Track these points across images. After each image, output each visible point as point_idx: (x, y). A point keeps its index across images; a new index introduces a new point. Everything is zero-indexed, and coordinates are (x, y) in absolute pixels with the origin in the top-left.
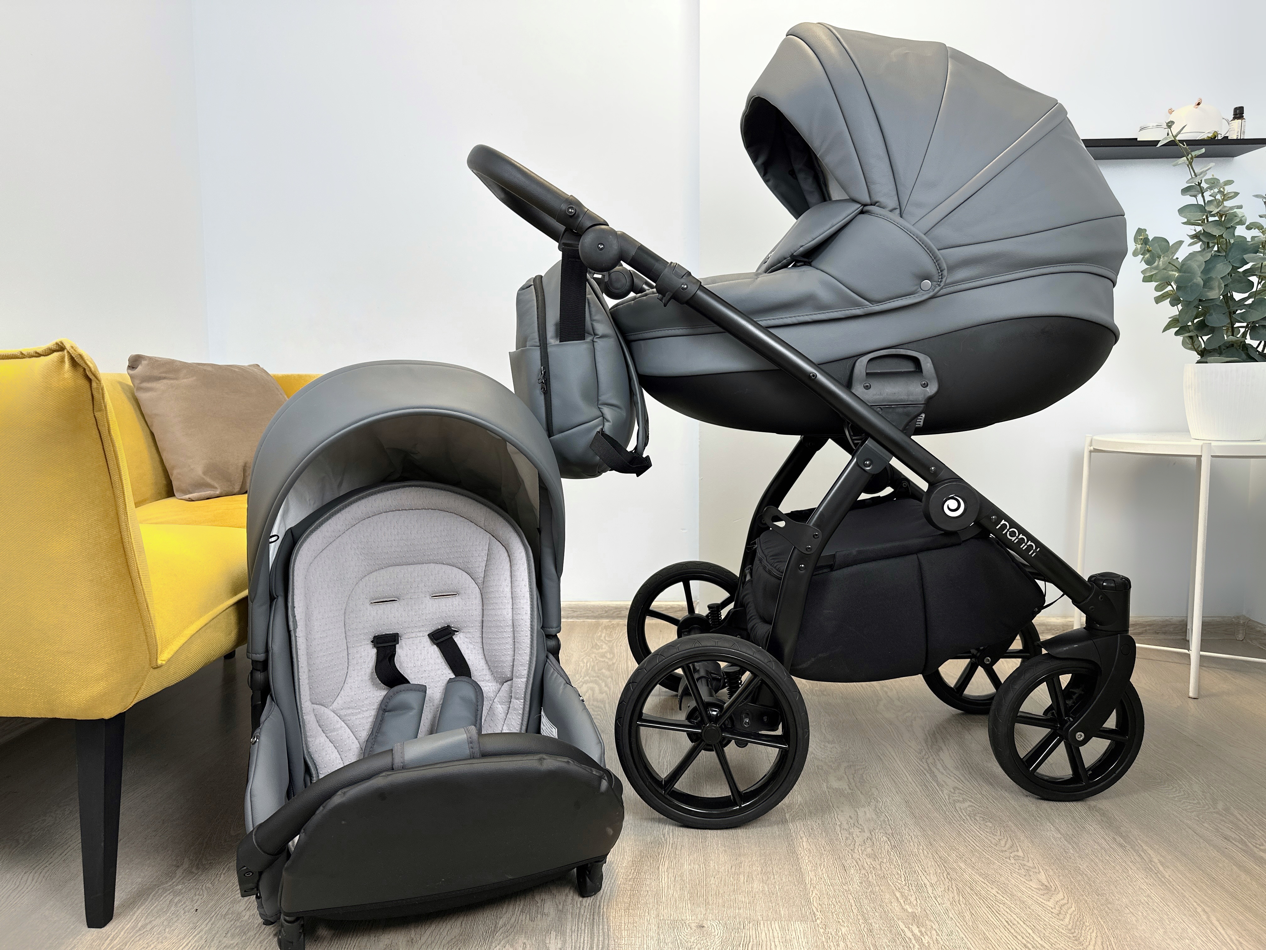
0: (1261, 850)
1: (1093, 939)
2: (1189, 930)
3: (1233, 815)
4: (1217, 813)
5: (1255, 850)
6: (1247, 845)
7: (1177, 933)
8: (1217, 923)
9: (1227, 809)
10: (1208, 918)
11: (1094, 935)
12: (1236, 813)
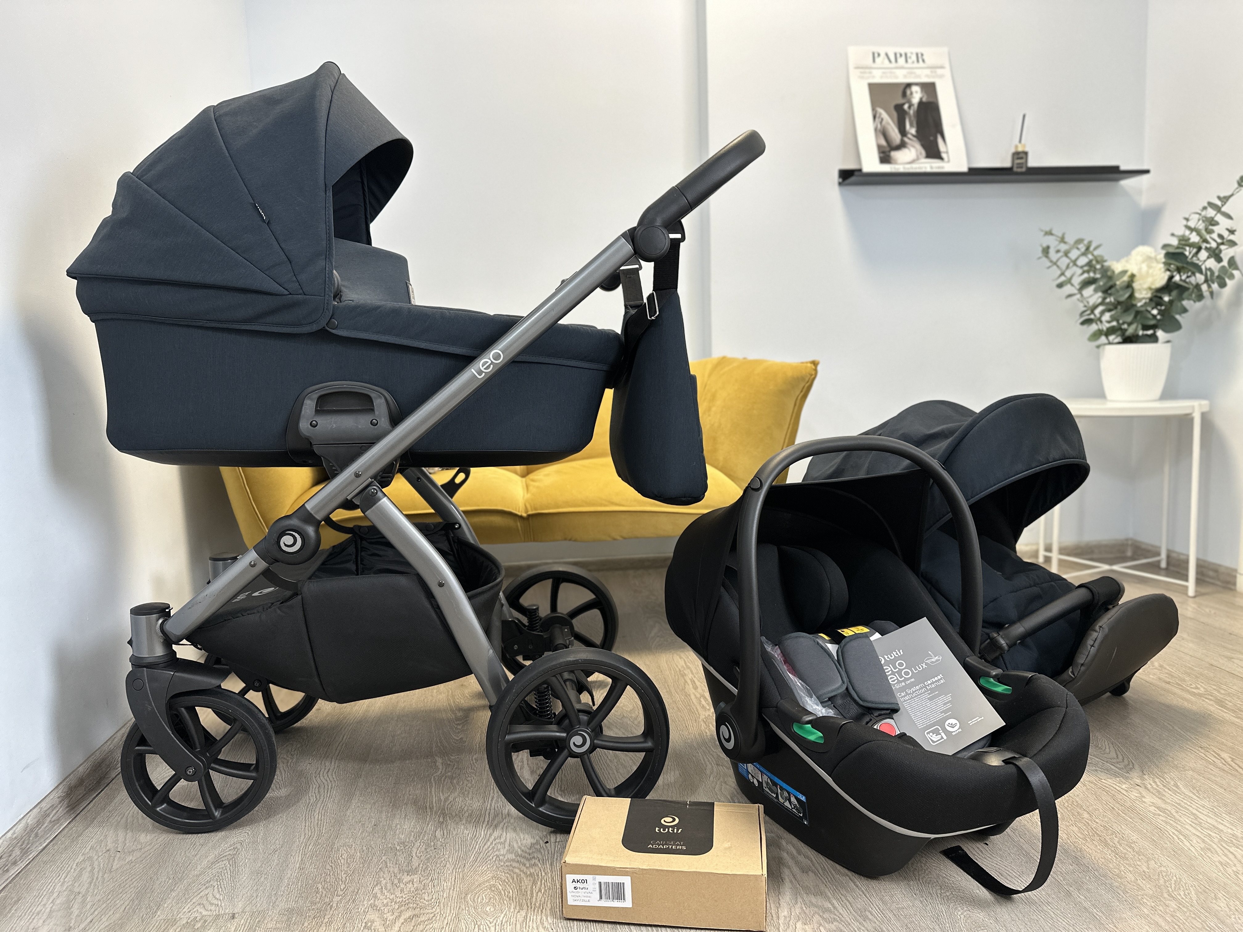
0: (1192, 688)
1: (1107, 745)
2: (1164, 735)
3: (1165, 669)
4: (1156, 669)
5: (1188, 688)
6: (1181, 686)
7: (1157, 737)
8: (1179, 730)
9: (1161, 666)
10: (1173, 727)
11: (1106, 743)
12: (1168, 668)
